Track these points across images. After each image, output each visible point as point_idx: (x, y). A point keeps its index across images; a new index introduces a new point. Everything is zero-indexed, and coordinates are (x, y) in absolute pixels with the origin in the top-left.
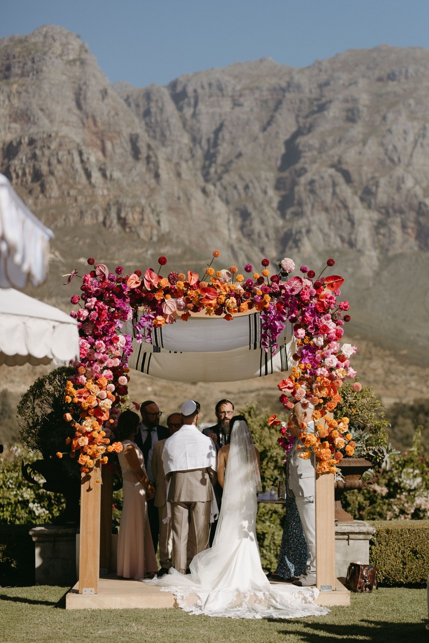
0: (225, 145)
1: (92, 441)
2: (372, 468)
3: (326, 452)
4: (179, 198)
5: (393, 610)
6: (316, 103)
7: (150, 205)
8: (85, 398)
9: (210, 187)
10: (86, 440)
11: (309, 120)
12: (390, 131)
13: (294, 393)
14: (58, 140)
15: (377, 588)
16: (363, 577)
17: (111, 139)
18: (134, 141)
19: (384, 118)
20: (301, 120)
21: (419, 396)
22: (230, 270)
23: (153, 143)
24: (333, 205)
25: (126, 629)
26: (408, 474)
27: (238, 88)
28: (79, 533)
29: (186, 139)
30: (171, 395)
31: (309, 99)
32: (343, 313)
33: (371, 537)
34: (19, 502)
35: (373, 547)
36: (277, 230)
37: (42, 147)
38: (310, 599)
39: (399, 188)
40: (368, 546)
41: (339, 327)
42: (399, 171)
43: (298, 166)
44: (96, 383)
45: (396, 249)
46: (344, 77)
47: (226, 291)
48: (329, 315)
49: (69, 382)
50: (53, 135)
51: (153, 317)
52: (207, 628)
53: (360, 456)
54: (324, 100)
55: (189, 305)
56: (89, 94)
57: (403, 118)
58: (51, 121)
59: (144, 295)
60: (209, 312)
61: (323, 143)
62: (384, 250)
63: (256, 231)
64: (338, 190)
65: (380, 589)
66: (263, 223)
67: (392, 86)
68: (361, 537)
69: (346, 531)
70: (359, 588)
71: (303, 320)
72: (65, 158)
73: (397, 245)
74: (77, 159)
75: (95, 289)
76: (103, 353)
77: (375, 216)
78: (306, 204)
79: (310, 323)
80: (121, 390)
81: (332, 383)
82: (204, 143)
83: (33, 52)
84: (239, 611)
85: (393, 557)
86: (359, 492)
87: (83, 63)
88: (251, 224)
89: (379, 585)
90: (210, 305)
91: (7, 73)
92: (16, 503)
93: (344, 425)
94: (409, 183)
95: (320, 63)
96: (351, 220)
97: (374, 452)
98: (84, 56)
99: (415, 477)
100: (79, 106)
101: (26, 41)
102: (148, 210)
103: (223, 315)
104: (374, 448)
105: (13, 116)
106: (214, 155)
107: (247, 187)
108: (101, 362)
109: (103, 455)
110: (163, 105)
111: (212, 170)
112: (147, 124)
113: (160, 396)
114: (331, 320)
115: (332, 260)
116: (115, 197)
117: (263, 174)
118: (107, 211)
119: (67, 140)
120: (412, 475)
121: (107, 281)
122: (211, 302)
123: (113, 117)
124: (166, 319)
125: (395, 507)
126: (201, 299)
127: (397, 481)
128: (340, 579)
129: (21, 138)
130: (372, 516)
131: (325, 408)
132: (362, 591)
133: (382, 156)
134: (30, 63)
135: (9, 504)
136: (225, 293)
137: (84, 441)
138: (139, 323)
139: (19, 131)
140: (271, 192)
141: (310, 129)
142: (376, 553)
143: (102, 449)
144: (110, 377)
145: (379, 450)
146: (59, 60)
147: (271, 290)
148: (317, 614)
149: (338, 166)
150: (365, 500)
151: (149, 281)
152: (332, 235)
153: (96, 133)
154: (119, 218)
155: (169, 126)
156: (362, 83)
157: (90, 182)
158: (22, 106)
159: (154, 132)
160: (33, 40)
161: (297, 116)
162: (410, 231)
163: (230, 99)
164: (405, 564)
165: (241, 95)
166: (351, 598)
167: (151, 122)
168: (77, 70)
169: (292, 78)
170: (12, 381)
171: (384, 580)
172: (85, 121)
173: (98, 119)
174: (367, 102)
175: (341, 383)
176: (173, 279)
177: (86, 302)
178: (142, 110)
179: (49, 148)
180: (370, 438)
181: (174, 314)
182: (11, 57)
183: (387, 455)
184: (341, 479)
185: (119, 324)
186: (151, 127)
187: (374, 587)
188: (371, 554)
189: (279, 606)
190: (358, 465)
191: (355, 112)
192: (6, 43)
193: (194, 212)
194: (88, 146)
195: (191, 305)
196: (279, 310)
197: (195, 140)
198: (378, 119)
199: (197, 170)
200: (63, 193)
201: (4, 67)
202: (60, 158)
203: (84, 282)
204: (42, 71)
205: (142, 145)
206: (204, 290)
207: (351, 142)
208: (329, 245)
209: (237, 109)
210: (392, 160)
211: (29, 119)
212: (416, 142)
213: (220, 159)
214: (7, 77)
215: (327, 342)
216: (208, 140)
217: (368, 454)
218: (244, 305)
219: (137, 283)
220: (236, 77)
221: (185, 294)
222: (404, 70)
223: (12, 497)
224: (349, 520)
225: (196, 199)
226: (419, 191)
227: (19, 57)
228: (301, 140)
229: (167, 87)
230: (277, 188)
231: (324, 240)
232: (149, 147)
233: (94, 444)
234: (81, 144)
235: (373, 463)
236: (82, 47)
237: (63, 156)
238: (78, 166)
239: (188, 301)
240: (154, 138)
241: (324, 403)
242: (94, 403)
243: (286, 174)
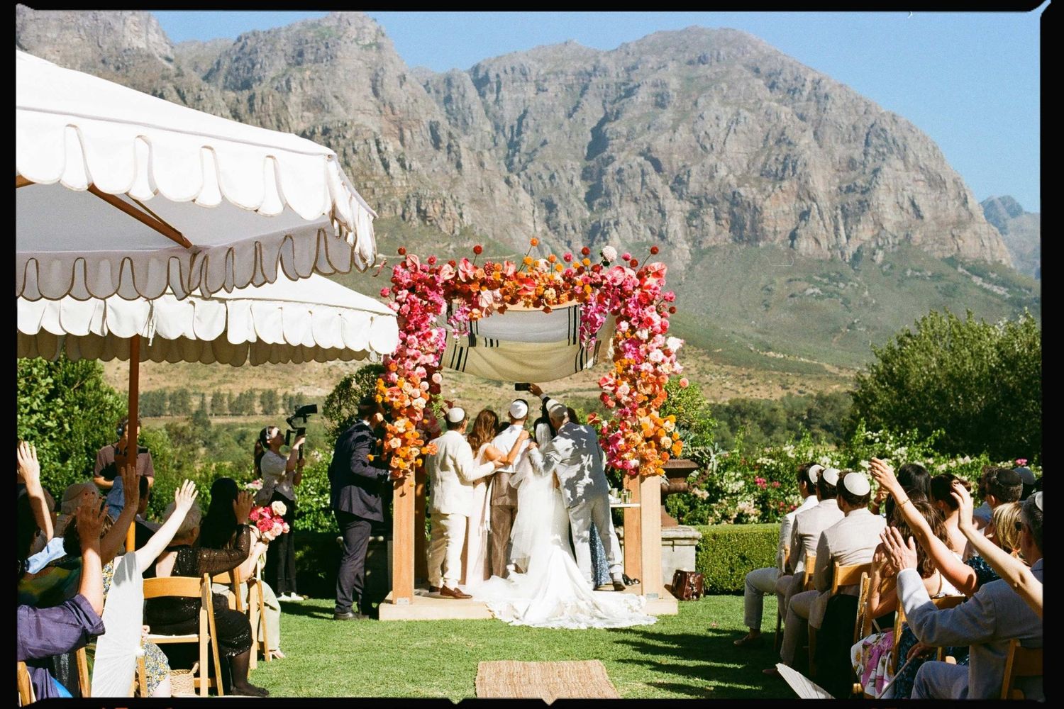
0: (529, 133)
1: (405, 443)
2: (697, 469)
3: (651, 453)
4: (482, 190)
5: (723, 619)
6: (623, 88)
7: (451, 197)
8: (397, 397)
9: (514, 178)
10: (399, 441)
11: (617, 105)
12: (701, 117)
13: (614, 391)
14: (354, 129)
15: (704, 596)
16: (690, 585)
17: (410, 127)
18: (434, 129)
19: (696, 104)
20: (608, 106)
21: (734, 396)
22: (548, 259)
23: (454, 132)
24: (643, 195)
25: (445, 641)
26: (730, 478)
27: (542, 72)
28: (392, 539)
29: (488, 127)
30: (476, 398)
31: (616, 84)
32: (668, 305)
33: (696, 542)
34: (322, 509)
35: (699, 553)
36: (584, 223)
37: (336, 138)
38: (637, 608)
39: (712, 177)
40: (694, 552)
41: (664, 320)
42: (711, 159)
43: (605, 155)
44: (408, 381)
45: (709, 242)
46: (653, 60)
47: (544, 282)
48: (653, 307)
49: (380, 380)
50: (349, 123)
51: (469, 310)
52: (529, 639)
53: (685, 457)
54: (631, 85)
55: (505, 297)
56: (386, 80)
57: (715, 102)
58: (347, 110)
59: (459, 287)
60: (527, 304)
61: (631, 131)
62: (696, 242)
63: (563, 223)
64: (647, 179)
65: (708, 597)
66: (569, 214)
67: (702, 70)
68: (687, 542)
69: (671, 537)
70: (686, 596)
71: (626, 312)
72: (361, 147)
73: (710, 238)
74: (374, 149)
75: (407, 281)
76: (416, 349)
77: (688, 206)
78: (614, 194)
79: (633, 315)
80: (435, 389)
81: (657, 379)
82: (507, 130)
83: (327, 36)
84: (560, 620)
85: (720, 563)
86: (679, 497)
87: (379, 47)
88: (557, 215)
89: (707, 593)
90: (529, 297)
91: (299, 59)
92: (318, 511)
93: (670, 425)
94: (723, 172)
95: (627, 45)
96: (661, 211)
97: (700, 453)
98: (380, 40)
99: (737, 480)
100: (376, 94)
101: (319, 25)
102: (449, 202)
103: (542, 308)
104: (700, 448)
105: (306, 104)
106: (518, 144)
107: (552, 177)
108: (414, 358)
109: (417, 458)
110: (465, 91)
111: (516, 159)
112: (447, 111)
113: (464, 399)
114: (655, 312)
115: (656, 248)
116: (415, 188)
117: (569, 163)
118: (406, 203)
119: (364, 129)
120: (734, 479)
121: (419, 272)
122: (529, 293)
123: (412, 104)
124: (482, 312)
125: (716, 512)
126: (519, 291)
127: (718, 484)
128: (667, 587)
129: (314, 127)
130: (692, 521)
131: (650, 406)
132: (689, 599)
133: (694, 143)
134: (323, 49)
135: (310, 512)
136: (543, 284)
137: (395, 443)
138: (455, 318)
139: (312, 119)
140: (577, 182)
141: (617, 115)
142: (703, 560)
143: (416, 451)
144: (424, 374)
145: (705, 451)
146: (354, 45)
147: (592, 281)
148: (644, 623)
149: (647, 154)
150: (685, 504)
151: (464, 272)
152: (642, 226)
153: (393, 122)
154: (419, 210)
155: (471, 113)
156: (672, 66)
157: (388, 174)
158: (316, 94)
159: (456, 120)
160: (326, 24)
161: (604, 101)
162: (724, 222)
163: (534, 84)
164: (732, 570)
165: (545, 81)
166: (679, 607)
167: (452, 109)
168: (373, 55)
169: (598, 61)
170: (307, 385)
171: (711, 588)
172: (382, 109)
173: (396, 106)
174: (678, 87)
175: (667, 379)
176: (489, 269)
177: (397, 295)
178: (442, 96)
179: (344, 137)
180: (696, 438)
181: (491, 307)
182: (304, 42)
183: (713, 456)
184: (666, 482)
185: (432, 318)
186: (452, 114)
187: (702, 595)
188: (697, 560)
189: (603, 616)
190: (683, 467)
191: (665, 97)
192: (298, 28)
193: (498, 203)
194: (385, 135)
195: (508, 298)
196: (600, 302)
197: (497, 127)
198: (689, 104)
199: (500, 159)
200: (360, 185)
201: (296, 53)
202: (356, 148)
203: (394, 273)
204: (336, 57)
205: (443, 134)
206: (522, 281)
207: (661, 129)
208: (639, 238)
209: (541, 94)
210: (704, 148)
211: (324, 106)
212: (729, 128)
213: (524, 148)
214: (299, 64)
215: (652, 335)
216: (512, 127)
217: (694, 455)
218: (564, 296)
219: (450, 274)
220: (540, 60)
221: (502, 286)
222: (715, 54)
223: (314, 504)
224: (674, 524)
225: (499, 190)
226: (732, 180)
227: (312, 42)
228: (608, 127)
229: (469, 72)
230: (584, 178)
231: (633, 232)
232: (450, 135)
233: (406, 446)
234: (379, 133)
235: (699, 464)
236: (378, 30)
237: (359, 145)
238: (375, 156)
239: (505, 293)
240: (456, 126)
241: (649, 401)
242: (407, 403)
243: (592, 163)
